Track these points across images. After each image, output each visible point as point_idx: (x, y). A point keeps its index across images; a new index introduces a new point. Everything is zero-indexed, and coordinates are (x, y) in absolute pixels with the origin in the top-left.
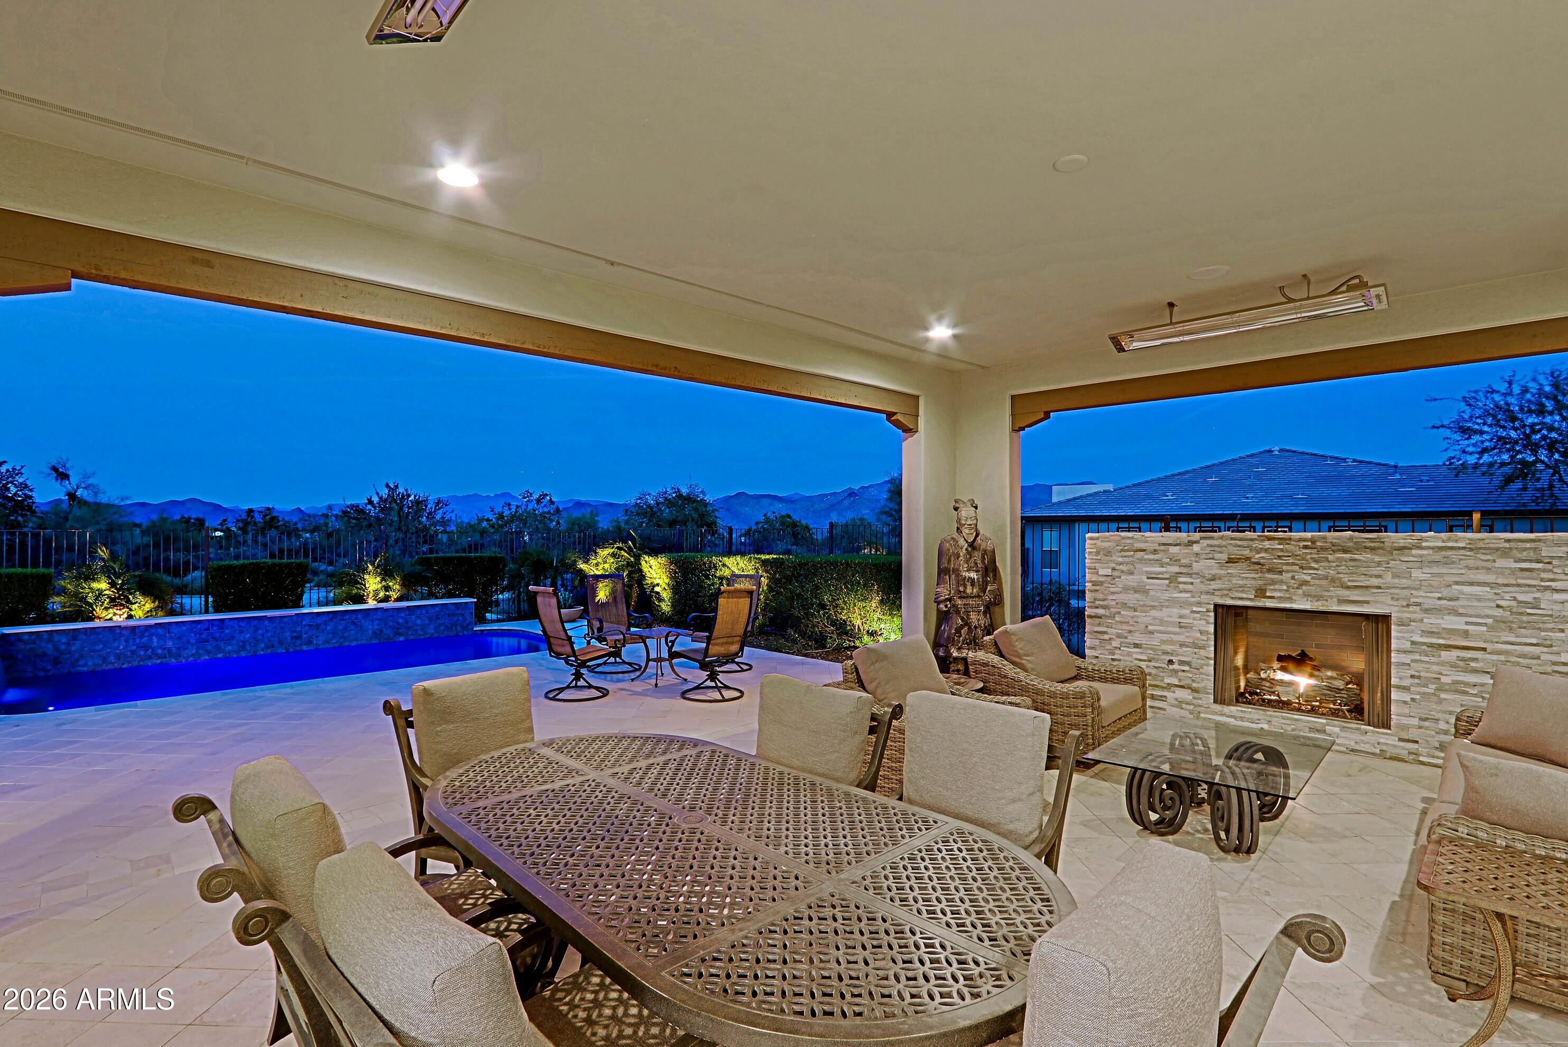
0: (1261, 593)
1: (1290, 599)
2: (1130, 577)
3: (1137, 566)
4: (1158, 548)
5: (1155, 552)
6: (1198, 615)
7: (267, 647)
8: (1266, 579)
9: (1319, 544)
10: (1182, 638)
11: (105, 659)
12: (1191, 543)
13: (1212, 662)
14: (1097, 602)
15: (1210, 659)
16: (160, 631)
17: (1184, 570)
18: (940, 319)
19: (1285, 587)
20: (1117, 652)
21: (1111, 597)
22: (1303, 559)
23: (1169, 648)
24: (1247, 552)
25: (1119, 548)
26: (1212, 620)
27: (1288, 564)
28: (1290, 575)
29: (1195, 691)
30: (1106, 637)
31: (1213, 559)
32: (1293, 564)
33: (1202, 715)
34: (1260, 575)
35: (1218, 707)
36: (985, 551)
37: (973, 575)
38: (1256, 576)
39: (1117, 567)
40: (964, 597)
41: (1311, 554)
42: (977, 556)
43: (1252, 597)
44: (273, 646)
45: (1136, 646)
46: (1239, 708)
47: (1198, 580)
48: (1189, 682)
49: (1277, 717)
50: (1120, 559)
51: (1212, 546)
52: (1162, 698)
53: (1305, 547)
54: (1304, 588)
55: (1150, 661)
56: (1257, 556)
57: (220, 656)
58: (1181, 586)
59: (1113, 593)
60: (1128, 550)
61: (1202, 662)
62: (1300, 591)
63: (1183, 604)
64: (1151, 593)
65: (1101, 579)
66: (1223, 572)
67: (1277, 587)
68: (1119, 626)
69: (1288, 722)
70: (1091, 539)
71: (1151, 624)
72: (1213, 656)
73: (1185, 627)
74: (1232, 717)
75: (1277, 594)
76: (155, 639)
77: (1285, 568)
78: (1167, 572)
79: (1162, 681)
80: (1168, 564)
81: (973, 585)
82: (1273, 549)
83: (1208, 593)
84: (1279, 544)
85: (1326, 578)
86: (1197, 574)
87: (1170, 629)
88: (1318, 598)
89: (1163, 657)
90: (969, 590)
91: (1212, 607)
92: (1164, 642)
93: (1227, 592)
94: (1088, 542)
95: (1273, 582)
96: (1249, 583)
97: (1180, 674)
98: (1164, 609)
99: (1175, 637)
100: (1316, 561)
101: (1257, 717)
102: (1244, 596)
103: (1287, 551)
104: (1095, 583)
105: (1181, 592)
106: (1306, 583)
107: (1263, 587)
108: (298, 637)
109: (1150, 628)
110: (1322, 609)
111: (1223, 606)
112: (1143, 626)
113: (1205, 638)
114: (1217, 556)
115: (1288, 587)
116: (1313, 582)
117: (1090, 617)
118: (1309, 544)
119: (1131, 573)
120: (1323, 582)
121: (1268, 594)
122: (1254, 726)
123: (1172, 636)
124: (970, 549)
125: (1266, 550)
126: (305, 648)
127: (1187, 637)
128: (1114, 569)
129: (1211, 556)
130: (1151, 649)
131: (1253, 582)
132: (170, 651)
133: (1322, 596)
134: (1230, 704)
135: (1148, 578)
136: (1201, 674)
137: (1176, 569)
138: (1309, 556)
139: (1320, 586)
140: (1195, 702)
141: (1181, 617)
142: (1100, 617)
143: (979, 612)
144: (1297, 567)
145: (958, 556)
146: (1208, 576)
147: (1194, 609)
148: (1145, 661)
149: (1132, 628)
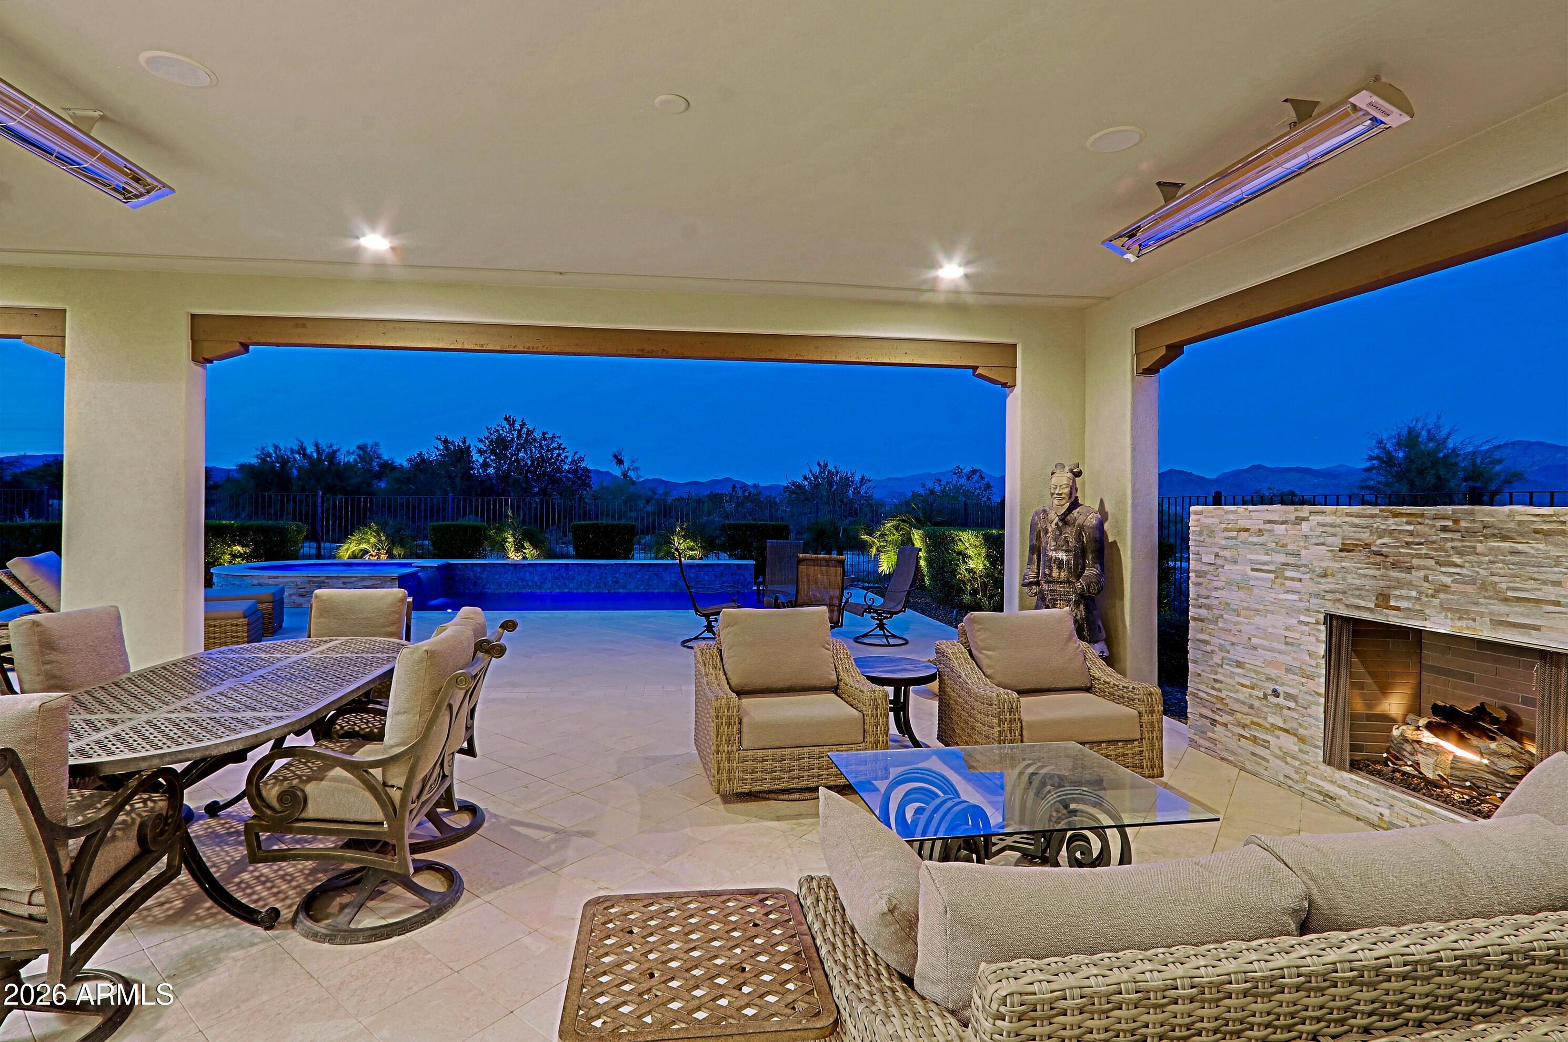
0: (1383, 599)
1: (1421, 614)
2: (1234, 567)
3: (1241, 551)
4: (1262, 527)
5: (1260, 532)
6: (1306, 628)
7: (596, 587)
8: (1389, 578)
9: (1463, 524)
10: (1288, 659)
11: (500, 585)
12: (1299, 520)
13: (1322, 700)
14: (1201, 600)
15: (1319, 694)
16: (531, 569)
17: (1291, 560)
18: (950, 257)
19: (1414, 594)
20: (1220, 670)
21: (1214, 594)
22: (1441, 549)
23: (1273, 672)
24: (1366, 536)
25: (1224, 526)
26: (1323, 636)
27: (1419, 556)
28: (1422, 574)
29: (1302, 740)
30: (1209, 648)
31: (1323, 544)
32: (1428, 557)
33: (1309, 778)
34: (1383, 571)
35: (1328, 770)
36: (1082, 527)
37: (1062, 555)
38: (1378, 573)
39: (1221, 553)
40: (1050, 582)
41: (1452, 540)
42: (1070, 533)
43: (1372, 605)
44: (600, 587)
45: (1240, 665)
46: (1354, 777)
47: (1308, 576)
48: (1295, 725)
49: (1402, 801)
50: (1223, 542)
51: (1324, 525)
52: (1266, 745)
53: (1444, 529)
54: (1442, 596)
55: (1253, 688)
56: (1379, 542)
57: (566, 591)
58: (1288, 583)
59: (1216, 588)
60: (1231, 530)
61: (1310, 698)
62: (1436, 602)
63: (1291, 611)
64: (1256, 591)
65: (1205, 568)
66: (1337, 565)
67: (1404, 592)
68: (1221, 635)
69: (1416, 812)
70: (1196, 513)
71: (1255, 636)
72: (1322, 690)
73: (1292, 644)
74: (1345, 788)
75: (1403, 604)
76: (528, 575)
77: (1415, 562)
78: (1271, 562)
79: (1266, 718)
80: (1273, 550)
81: (1060, 567)
82: (1401, 531)
83: (1318, 596)
84: (1409, 523)
85: (1473, 582)
86: (1306, 566)
87: (1275, 645)
88: (1461, 614)
89: (1267, 684)
90: (1055, 574)
91: (1322, 617)
92: (1269, 663)
93: (1339, 596)
94: (1192, 517)
95: (1400, 584)
96: (1368, 583)
97: (1285, 712)
98: (1269, 616)
99: (1281, 658)
100: (1460, 554)
101: (1375, 795)
102: (1362, 603)
103: (1419, 535)
104: (1199, 574)
105: (1288, 592)
106: (1445, 588)
107: (1386, 591)
108: (616, 582)
109: (1254, 640)
110: (1466, 633)
111: (1338, 617)
112: (1245, 637)
113: (1314, 663)
114: (1330, 540)
115: (1420, 593)
116: (1454, 587)
117: (1195, 619)
118: (1450, 523)
119: (1235, 562)
120: (1469, 589)
121: (1392, 603)
122: (1372, 807)
123: (1277, 655)
124: (1060, 524)
125: (1391, 533)
126: (621, 590)
127: (1294, 659)
128: (1217, 555)
129: (1321, 540)
130: (1255, 671)
131: (1373, 582)
132: (536, 584)
133: (1467, 612)
134: (1341, 768)
135: (1253, 570)
136: (1310, 716)
137: (1282, 558)
138: (1449, 545)
139: (1465, 594)
140: (1301, 755)
141: (1287, 629)
142: (1202, 621)
143: (1069, 601)
144: (1431, 563)
145: (1046, 532)
146: (1318, 570)
147: (1303, 618)
148: (1247, 687)
149: (1234, 639)
